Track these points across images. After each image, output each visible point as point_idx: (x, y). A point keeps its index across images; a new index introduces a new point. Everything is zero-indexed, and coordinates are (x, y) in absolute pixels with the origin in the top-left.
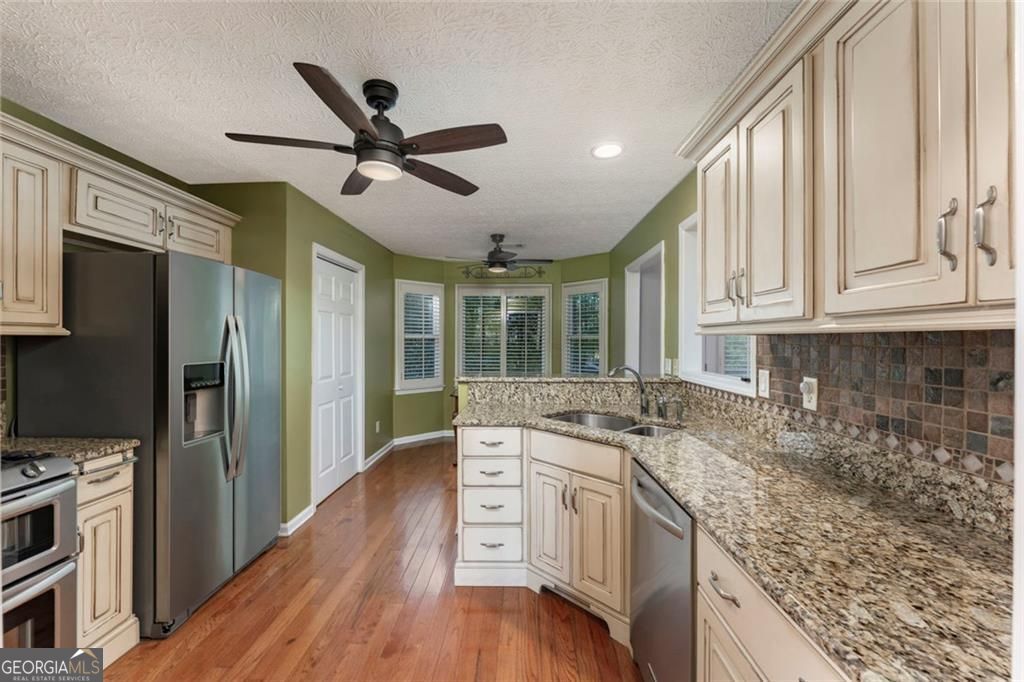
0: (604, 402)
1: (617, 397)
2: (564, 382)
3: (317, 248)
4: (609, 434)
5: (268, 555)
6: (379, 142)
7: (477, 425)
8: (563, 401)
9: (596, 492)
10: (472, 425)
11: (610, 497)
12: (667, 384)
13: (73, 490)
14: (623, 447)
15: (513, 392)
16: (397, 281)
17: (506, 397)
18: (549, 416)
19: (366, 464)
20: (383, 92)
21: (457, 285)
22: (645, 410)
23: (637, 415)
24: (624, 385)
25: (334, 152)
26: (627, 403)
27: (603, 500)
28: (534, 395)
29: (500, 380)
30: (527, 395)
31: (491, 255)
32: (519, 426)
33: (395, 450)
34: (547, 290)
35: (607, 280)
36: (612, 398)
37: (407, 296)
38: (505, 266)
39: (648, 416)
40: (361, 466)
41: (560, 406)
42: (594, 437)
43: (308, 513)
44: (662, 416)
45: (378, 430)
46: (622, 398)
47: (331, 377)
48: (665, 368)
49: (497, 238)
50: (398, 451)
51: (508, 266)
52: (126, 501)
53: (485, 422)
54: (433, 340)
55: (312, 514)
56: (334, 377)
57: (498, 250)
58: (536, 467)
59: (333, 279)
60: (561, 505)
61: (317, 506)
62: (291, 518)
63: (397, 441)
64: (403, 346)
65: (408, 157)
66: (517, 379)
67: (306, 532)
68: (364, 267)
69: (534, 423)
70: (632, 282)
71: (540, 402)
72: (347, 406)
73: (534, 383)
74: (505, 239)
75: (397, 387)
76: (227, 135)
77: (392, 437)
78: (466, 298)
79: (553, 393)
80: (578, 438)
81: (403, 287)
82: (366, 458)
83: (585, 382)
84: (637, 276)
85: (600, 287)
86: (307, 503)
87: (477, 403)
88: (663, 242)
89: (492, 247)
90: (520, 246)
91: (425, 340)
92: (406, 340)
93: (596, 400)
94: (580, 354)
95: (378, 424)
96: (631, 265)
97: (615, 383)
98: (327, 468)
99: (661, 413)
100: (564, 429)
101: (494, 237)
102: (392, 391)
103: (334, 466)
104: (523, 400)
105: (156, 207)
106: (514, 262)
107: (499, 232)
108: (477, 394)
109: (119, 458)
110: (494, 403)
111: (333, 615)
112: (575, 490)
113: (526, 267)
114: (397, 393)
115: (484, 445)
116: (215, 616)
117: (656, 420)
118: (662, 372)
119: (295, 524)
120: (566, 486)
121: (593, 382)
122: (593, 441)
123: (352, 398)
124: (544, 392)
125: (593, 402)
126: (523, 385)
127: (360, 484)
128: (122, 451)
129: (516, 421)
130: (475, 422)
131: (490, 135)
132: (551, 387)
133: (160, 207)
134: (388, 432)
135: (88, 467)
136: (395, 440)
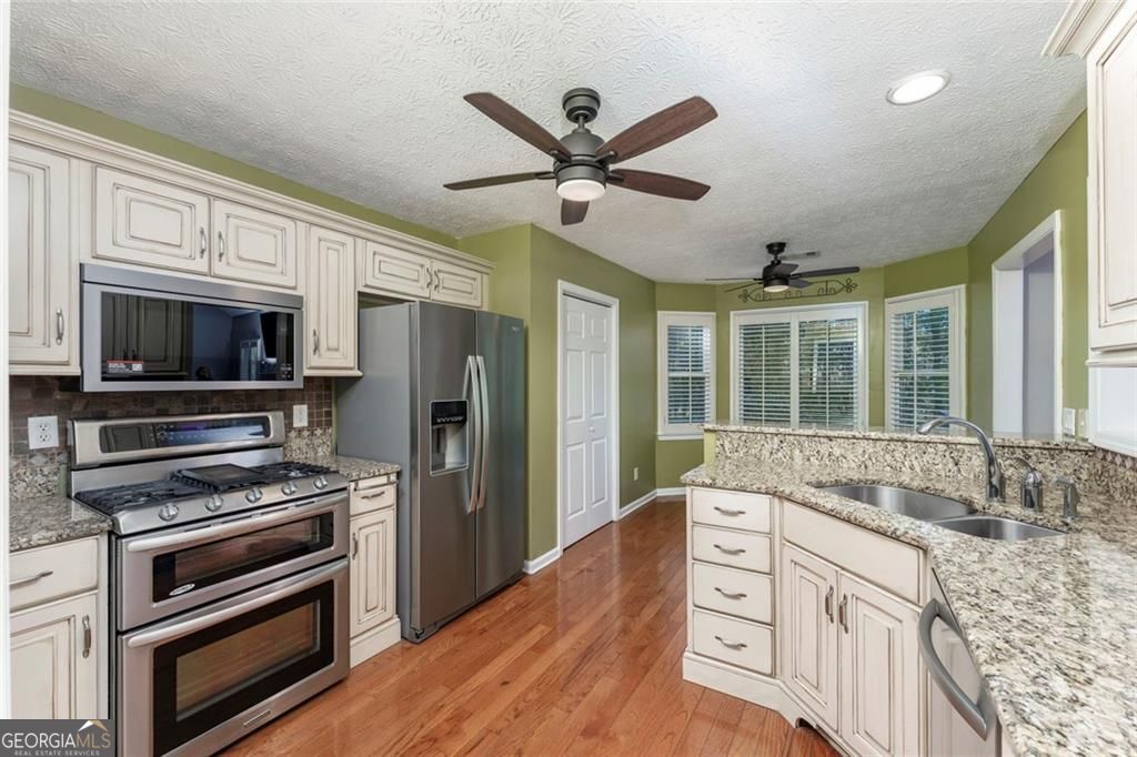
0: (926, 471)
1: (951, 465)
2: (854, 437)
3: (562, 285)
4: (904, 524)
5: (511, 589)
6: (573, 158)
7: (710, 486)
8: (853, 465)
9: (880, 609)
10: (704, 485)
11: (901, 621)
12: (1061, 451)
13: (347, 500)
14: (923, 548)
15: (776, 447)
16: (659, 312)
17: (766, 453)
18: (820, 486)
19: (621, 514)
20: (580, 101)
21: (732, 313)
22: (997, 491)
23: (979, 497)
24: (967, 448)
25: (536, 180)
26: (967, 479)
27: (891, 624)
28: (807, 453)
29: (757, 429)
30: (797, 452)
31: (767, 270)
32: (767, 493)
33: (658, 501)
34: (860, 309)
35: (963, 287)
36: (943, 466)
37: (670, 329)
38: (787, 284)
39: (1003, 500)
40: (616, 514)
41: (850, 471)
42: (874, 525)
43: (555, 554)
44: (1032, 505)
45: (636, 478)
46: (963, 468)
47: (580, 417)
48: (1062, 425)
49: (776, 248)
50: (660, 503)
51: (791, 282)
52: (390, 516)
53: (719, 482)
54: (703, 378)
55: (558, 556)
56: (583, 419)
57: (776, 263)
58: (791, 553)
59: (583, 316)
60: (825, 617)
61: (565, 550)
62: (535, 558)
63: (661, 492)
64: (667, 386)
65: (612, 167)
66: (781, 430)
67: (550, 574)
68: (617, 301)
69: (787, 492)
70: (1007, 286)
71: (817, 462)
72: (600, 448)
73: (808, 436)
74: (786, 249)
75: (659, 432)
76: (445, 186)
77: (655, 488)
78: (746, 327)
79: (837, 452)
80: (849, 521)
81: (666, 319)
82: (621, 507)
83: (891, 440)
84: (1017, 277)
85: (953, 300)
86: (553, 545)
87: (727, 457)
88: (1057, 213)
89: (768, 259)
90: (813, 254)
91: (693, 378)
92: (670, 378)
93: (912, 468)
94: (915, 398)
95: (636, 470)
96: (1002, 259)
97: (947, 444)
98: (576, 512)
99: (1032, 499)
100: (829, 506)
101: (770, 247)
102: (655, 436)
103: (584, 510)
104: (792, 458)
105: (422, 262)
106: (800, 275)
107: (779, 240)
108: (727, 446)
109: (384, 480)
110: (751, 458)
111: (548, 670)
112: (845, 597)
113: (827, 282)
114: (660, 438)
115: (717, 512)
116: (455, 635)
117: (1016, 509)
118: (1059, 430)
119: (538, 564)
120: (831, 588)
121: (905, 440)
122: (872, 530)
123: (605, 440)
124: (824, 448)
125: (906, 470)
126: (792, 438)
127: (615, 533)
128: (387, 474)
129: (764, 487)
130: (708, 481)
131: (693, 114)
132: (833, 444)
133: (427, 263)
134: (650, 481)
135: (362, 484)
136: (658, 490)
